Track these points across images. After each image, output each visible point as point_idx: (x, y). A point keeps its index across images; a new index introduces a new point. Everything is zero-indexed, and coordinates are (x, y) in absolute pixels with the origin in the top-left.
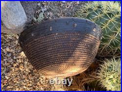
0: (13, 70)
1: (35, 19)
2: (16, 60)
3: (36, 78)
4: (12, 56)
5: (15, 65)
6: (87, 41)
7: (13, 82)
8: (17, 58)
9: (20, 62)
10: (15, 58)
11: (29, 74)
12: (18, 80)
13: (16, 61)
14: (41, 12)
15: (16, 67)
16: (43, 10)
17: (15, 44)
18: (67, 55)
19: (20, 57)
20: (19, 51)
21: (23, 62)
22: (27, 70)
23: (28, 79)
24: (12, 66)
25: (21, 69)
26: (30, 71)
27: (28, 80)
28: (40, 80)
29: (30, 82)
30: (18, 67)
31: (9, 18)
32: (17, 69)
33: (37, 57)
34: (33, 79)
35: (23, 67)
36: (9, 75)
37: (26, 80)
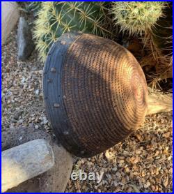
0: (135, 173)
2: (119, 168)
3: (154, 138)
4: (112, 173)
5: (128, 170)
6: (78, 53)
7: (157, 177)
8: (115, 165)
9: (122, 161)
10: (115, 169)
11: (145, 149)
12: (155, 168)
13: (121, 168)
15: (131, 169)
17: (92, 166)
18: (97, 82)
19: (115, 161)
20: (105, 162)
21: (123, 158)
22: (139, 152)
23: (155, 152)
24: (129, 174)
25: (136, 162)
26: (142, 148)
27: (158, 152)
28: (159, 133)
29: (161, 148)
30: (131, 166)
31: (35, 162)
32: (135, 167)
33: (102, 129)
34: (156, 144)
35: (133, 158)
36: (144, 181)
37: (156, 154)
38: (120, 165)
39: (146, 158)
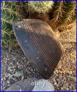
0: (64, 71)
1: (23, 78)
5: (61, 72)
7: (71, 67)
8: (56, 74)
9: (57, 70)
10: (57, 75)
12: (68, 65)
14: (13, 77)
16: (11, 76)
23: (63, 59)
24: (63, 73)
27: (64, 58)
29: (64, 56)
30: (61, 70)
32: (63, 69)
35: (59, 66)
36: (69, 72)
37: (65, 59)
38: (58, 72)
39: (63, 63)
